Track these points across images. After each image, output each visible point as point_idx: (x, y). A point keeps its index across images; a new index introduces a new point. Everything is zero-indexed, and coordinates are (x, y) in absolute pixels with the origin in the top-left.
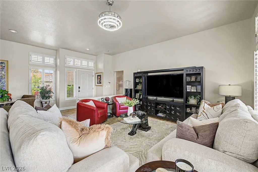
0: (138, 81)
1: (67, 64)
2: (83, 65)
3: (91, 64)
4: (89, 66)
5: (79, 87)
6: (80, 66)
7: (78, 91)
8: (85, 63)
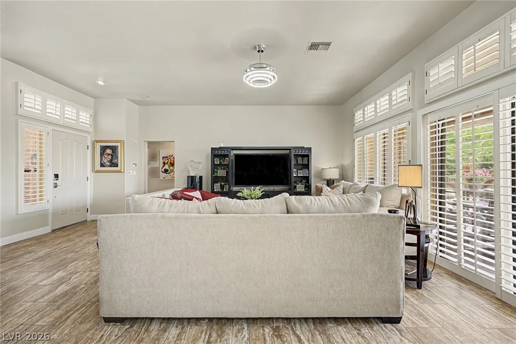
0: (218, 163)
1: (25, 108)
2: (66, 116)
3: (85, 118)
4: (80, 120)
5: (56, 176)
6: (58, 117)
7: (52, 185)
8: (70, 112)
